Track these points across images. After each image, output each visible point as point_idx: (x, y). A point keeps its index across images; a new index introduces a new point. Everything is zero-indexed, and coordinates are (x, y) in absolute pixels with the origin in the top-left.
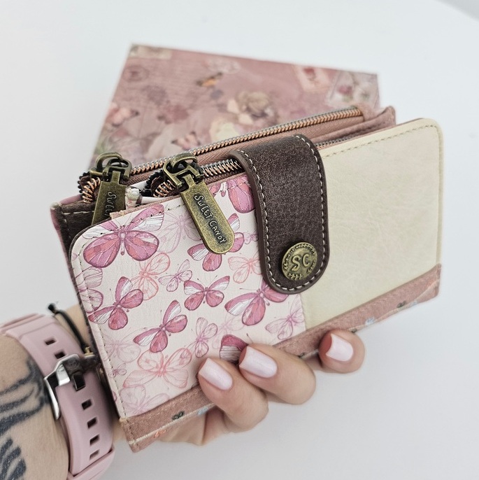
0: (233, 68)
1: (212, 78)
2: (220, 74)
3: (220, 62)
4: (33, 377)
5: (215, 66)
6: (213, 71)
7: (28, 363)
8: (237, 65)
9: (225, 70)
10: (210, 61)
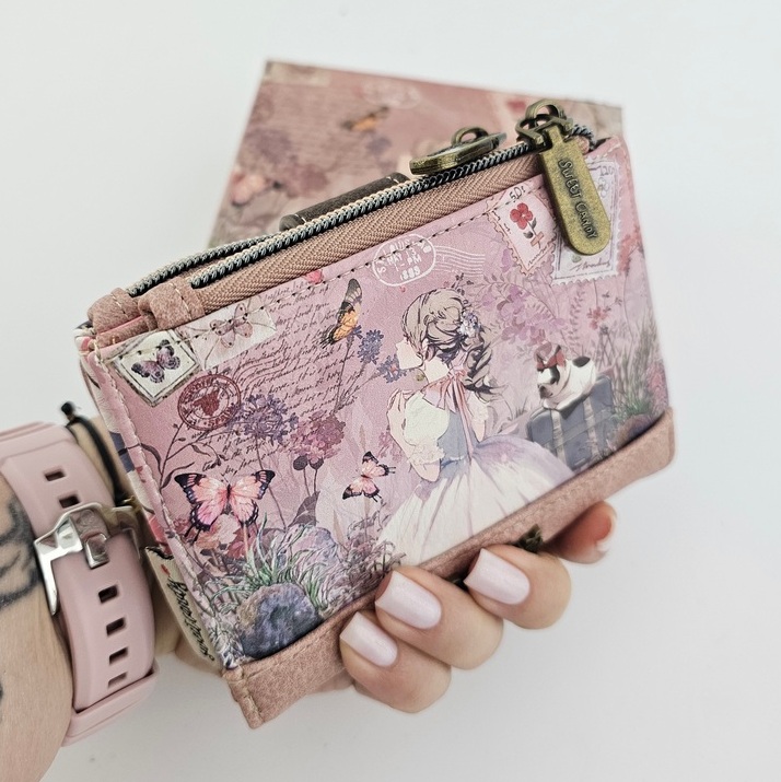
0: (408, 99)
1: (372, 116)
2: (385, 109)
3: (385, 87)
4: (19, 533)
5: (377, 94)
6: (373, 104)
7: (11, 508)
8: (414, 93)
9: (393, 102)
10: (368, 87)
